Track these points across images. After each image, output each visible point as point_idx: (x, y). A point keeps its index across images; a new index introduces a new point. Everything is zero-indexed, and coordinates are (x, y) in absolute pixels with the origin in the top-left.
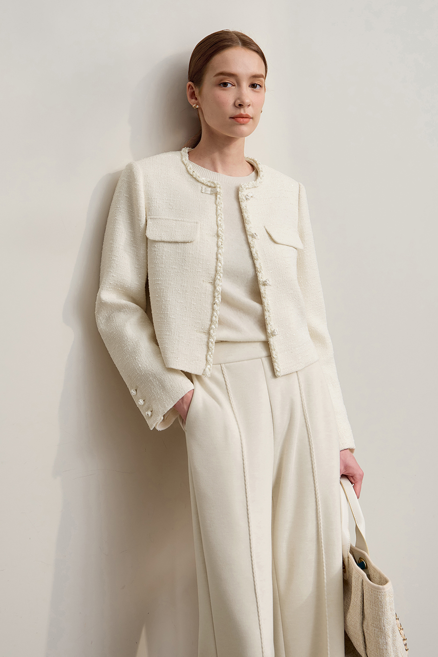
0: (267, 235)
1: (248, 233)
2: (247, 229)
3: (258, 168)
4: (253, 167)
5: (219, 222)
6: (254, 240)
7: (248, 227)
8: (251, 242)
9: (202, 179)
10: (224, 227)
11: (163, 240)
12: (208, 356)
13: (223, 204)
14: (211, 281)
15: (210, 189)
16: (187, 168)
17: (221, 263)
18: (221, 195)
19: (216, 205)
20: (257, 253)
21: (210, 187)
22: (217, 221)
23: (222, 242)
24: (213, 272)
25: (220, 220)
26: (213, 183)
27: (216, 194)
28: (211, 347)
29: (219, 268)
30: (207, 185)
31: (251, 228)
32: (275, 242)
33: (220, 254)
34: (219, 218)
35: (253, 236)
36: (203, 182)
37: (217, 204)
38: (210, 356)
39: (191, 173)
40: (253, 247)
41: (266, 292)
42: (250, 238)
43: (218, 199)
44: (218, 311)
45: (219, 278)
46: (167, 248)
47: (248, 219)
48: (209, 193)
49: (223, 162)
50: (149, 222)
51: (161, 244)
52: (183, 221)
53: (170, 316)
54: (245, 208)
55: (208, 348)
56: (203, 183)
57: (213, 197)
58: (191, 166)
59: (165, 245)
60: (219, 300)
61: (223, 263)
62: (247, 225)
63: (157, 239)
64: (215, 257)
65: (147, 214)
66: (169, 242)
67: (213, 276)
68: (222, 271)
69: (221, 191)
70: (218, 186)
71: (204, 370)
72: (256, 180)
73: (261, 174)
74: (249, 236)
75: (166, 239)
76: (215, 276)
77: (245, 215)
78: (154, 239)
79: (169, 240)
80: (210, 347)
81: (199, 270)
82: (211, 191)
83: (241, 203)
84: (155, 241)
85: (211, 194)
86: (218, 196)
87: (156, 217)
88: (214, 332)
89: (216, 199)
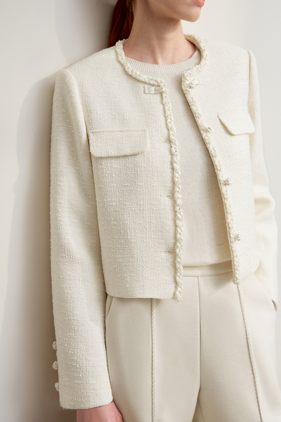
0: (221, 126)
1: (201, 128)
2: (199, 124)
3: (200, 47)
4: (195, 46)
5: (170, 125)
6: (209, 134)
7: (199, 121)
8: (206, 138)
9: (144, 77)
10: (175, 131)
11: (110, 155)
12: (177, 278)
13: (170, 103)
14: (169, 195)
15: (153, 88)
16: (124, 69)
17: (178, 173)
18: (167, 93)
19: (163, 105)
20: (214, 150)
21: (153, 85)
22: (167, 124)
23: (175, 148)
24: (170, 184)
25: (170, 123)
26: (157, 81)
27: (161, 94)
28: (179, 268)
29: (176, 180)
30: (150, 84)
31: (203, 121)
32: (230, 134)
33: (176, 163)
34: (169, 120)
35: (207, 131)
36: (144, 80)
37: (164, 103)
38: (179, 278)
39: (130, 73)
40: (209, 143)
41: (227, 192)
42: (204, 135)
43: (164, 99)
44: (182, 227)
45: (178, 190)
46: (115, 164)
47: (197, 112)
48: (153, 92)
49: (162, 48)
50: (91, 137)
51: (108, 161)
52: (130, 131)
53: (131, 241)
54: (191, 100)
55: (176, 268)
56: (144, 83)
57: (158, 97)
58: (129, 65)
59: (113, 161)
60: (181, 214)
61: (180, 173)
62: (197, 120)
63: (104, 154)
64: (169, 166)
65: (88, 128)
66: (117, 157)
67: (171, 189)
68: (180, 182)
69: (167, 89)
70: (162, 84)
71: (174, 294)
72: (199, 63)
73: (205, 54)
74: (202, 132)
75: (113, 153)
76: (173, 188)
77: (194, 108)
78: (100, 156)
79: (117, 155)
80: (177, 268)
81: (154, 184)
82: (155, 90)
83: (186, 95)
84: (101, 158)
85: (155, 94)
86: (164, 95)
87: (98, 130)
88: (180, 251)
89: (162, 98)
